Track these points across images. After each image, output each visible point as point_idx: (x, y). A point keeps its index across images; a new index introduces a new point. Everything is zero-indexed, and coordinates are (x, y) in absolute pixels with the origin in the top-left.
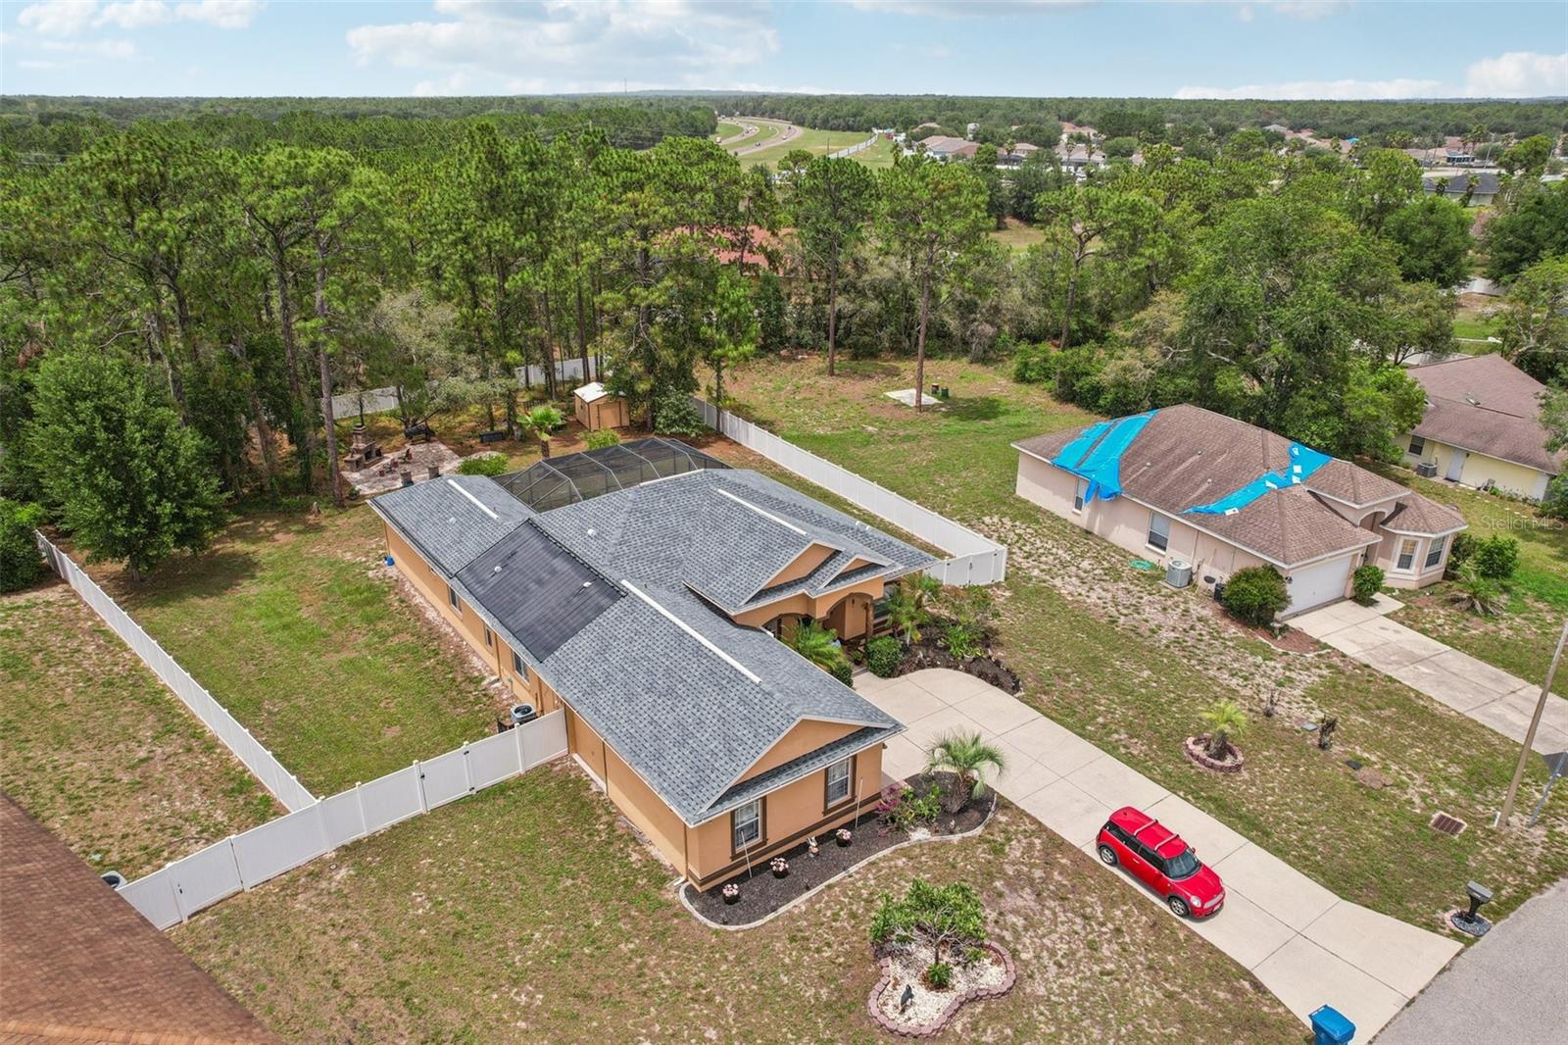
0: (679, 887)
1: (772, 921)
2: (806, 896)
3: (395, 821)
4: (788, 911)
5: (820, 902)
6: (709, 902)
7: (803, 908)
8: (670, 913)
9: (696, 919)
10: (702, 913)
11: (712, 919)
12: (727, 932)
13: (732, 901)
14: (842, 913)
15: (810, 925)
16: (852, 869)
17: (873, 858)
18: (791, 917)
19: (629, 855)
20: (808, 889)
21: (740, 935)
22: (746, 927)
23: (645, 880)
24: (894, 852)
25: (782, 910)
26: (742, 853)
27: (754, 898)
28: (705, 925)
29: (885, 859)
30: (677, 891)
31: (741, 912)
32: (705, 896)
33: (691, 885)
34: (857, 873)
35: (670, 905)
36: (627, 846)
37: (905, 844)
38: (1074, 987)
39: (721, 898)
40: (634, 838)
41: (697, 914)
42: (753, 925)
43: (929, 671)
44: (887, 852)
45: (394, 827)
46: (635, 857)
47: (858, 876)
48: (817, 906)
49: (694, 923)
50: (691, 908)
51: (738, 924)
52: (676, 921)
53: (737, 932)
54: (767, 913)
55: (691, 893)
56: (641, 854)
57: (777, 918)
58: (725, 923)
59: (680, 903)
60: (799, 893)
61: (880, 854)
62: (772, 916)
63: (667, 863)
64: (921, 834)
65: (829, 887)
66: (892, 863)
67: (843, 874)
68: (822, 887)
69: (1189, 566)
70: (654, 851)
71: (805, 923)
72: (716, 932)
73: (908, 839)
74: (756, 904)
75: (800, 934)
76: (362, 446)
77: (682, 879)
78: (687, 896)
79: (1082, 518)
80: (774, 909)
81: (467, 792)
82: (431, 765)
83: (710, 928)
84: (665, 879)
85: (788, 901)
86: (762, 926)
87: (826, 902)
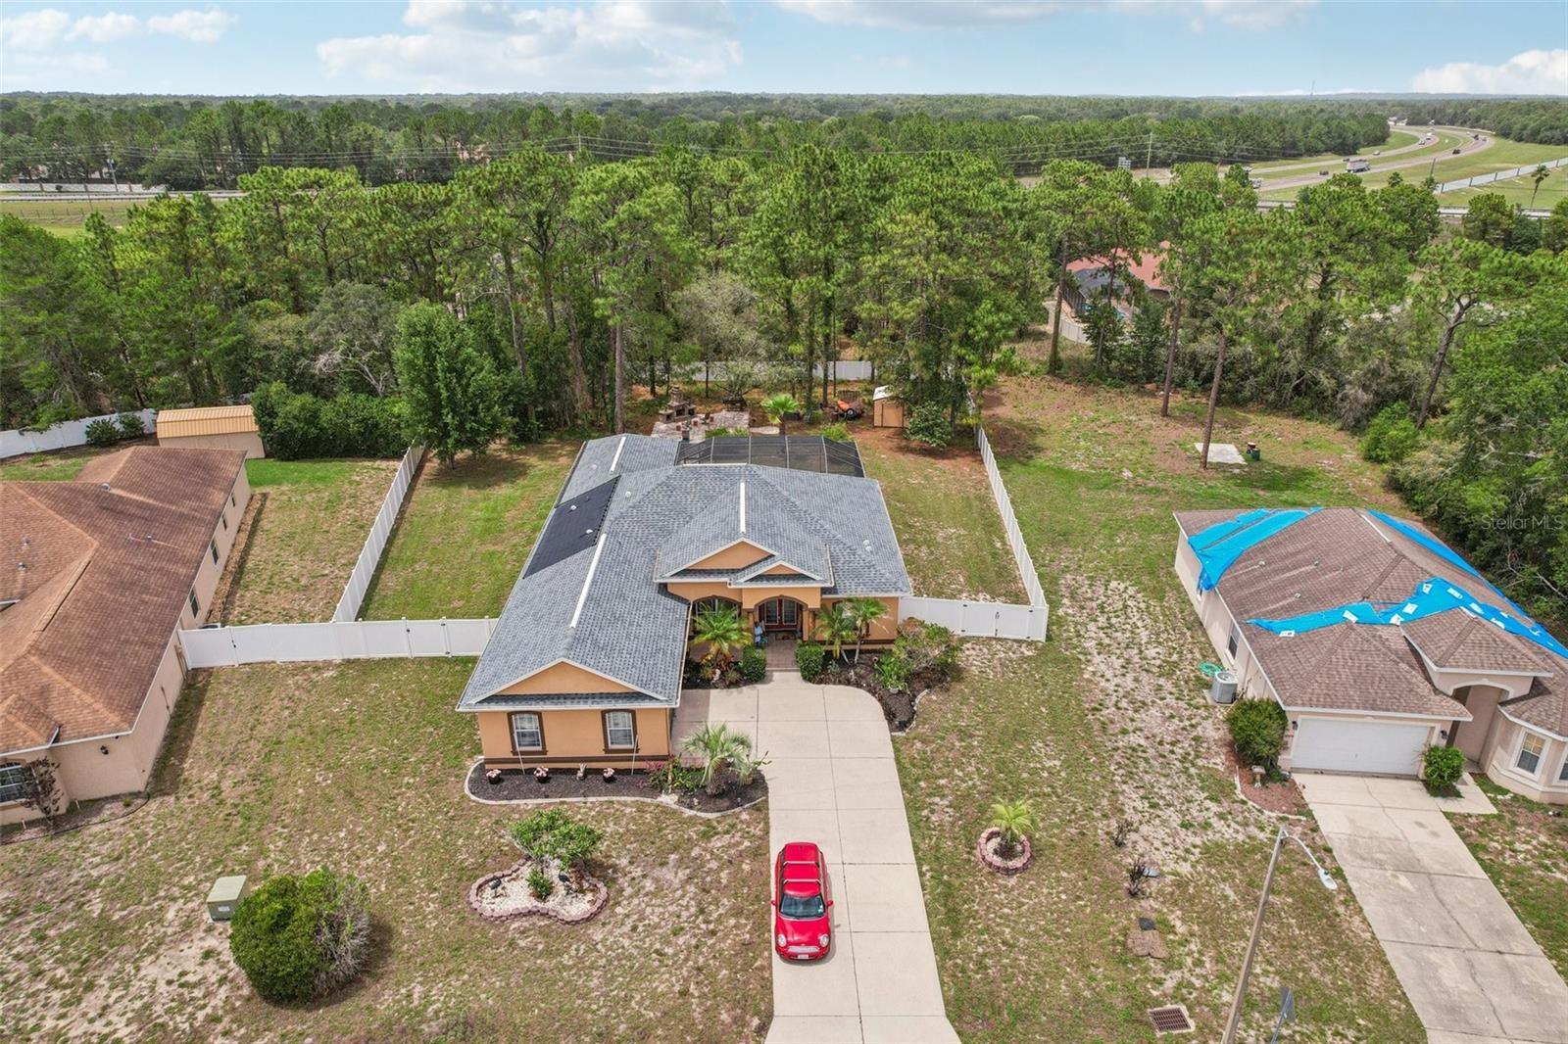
1: (500, 805)
2: (539, 801)
3: (387, 656)
4: (517, 805)
7: (530, 807)
10: (471, 781)
11: (471, 787)
12: (468, 798)
16: (591, 799)
17: (614, 798)
18: (513, 808)
20: (546, 796)
21: (471, 803)
24: (634, 801)
25: (512, 802)
27: (509, 787)
29: (622, 803)
30: (476, 762)
31: (491, 791)
34: (589, 802)
35: (462, 768)
37: (649, 800)
38: (623, 947)
41: (467, 781)
42: (488, 801)
43: (851, 689)
44: (629, 799)
45: (384, 659)
47: (587, 805)
50: (469, 775)
51: (478, 797)
52: (452, 779)
53: (472, 800)
54: (503, 799)
57: (505, 805)
58: (473, 793)
59: (468, 770)
61: (623, 799)
62: (504, 802)
64: (669, 799)
65: (563, 802)
66: (624, 807)
67: (582, 799)
68: (558, 800)
69: (1235, 681)
73: (656, 797)
74: (504, 791)
76: (676, 404)
79: (1201, 606)
80: (510, 799)
81: (443, 654)
82: (417, 625)
85: (525, 798)
86: (491, 805)
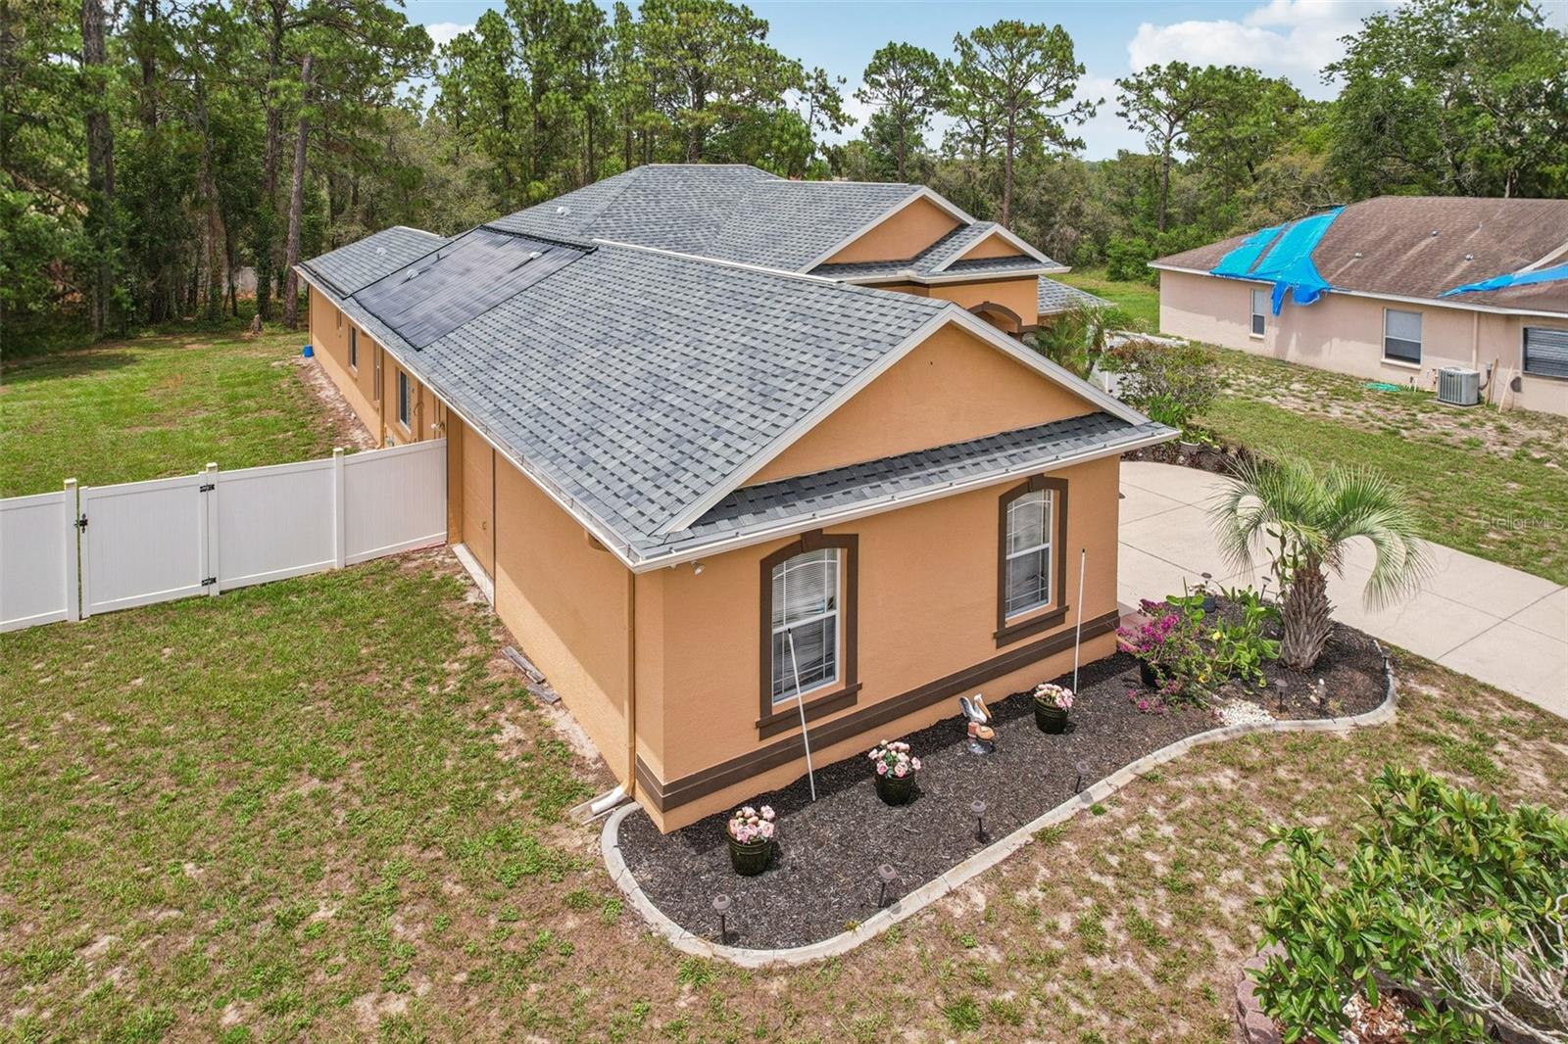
0: (603, 816)
1: (880, 940)
2: (983, 862)
4: (932, 909)
5: (1026, 884)
6: (687, 863)
7: (980, 900)
8: (563, 892)
9: (638, 919)
10: (658, 898)
11: (686, 921)
12: (732, 971)
13: (756, 860)
14: (1107, 924)
15: (1012, 963)
17: (1146, 764)
18: (945, 931)
19: (497, 729)
20: (983, 839)
21: (776, 986)
22: (797, 955)
23: (517, 792)
24: (1197, 751)
25: (913, 903)
26: (790, 718)
27: (822, 857)
28: (663, 943)
29: (1175, 767)
30: (597, 829)
31: (782, 902)
32: (678, 844)
33: (641, 814)
34: (1114, 801)
35: (566, 867)
36: (500, 708)
37: (1216, 735)
39: (723, 850)
40: (526, 693)
41: (642, 903)
42: (821, 950)
44: (1177, 750)
46: (510, 732)
47: (1119, 812)
48: (1022, 897)
49: (629, 936)
50: (627, 881)
51: (769, 944)
52: (572, 922)
53: (767, 973)
54: (865, 911)
55: (637, 835)
56: (527, 729)
57: (900, 930)
58: (729, 939)
59: (598, 863)
60: (961, 851)
61: (1163, 756)
62: (881, 922)
63: (589, 752)
64: (1242, 715)
65: (1045, 837)
66: (1203, 781)
67: (1076, 804)
68: (1021, 836)
70: (561, 722)
71: (994, 955)
72: (697, 970)
73: (1215, 722)
74: (829, 880)
75: (984, 996)
77: (618, 793)
78: (621, 843)
79: (1266, 345)
80: (888, 901)
81: (194, 588)
82: (109, 501)
83: (677, 955)
84: (573, 793)
85: (930, 875)
86: (852, 955)
87: (1047, 886)
